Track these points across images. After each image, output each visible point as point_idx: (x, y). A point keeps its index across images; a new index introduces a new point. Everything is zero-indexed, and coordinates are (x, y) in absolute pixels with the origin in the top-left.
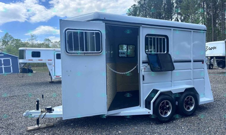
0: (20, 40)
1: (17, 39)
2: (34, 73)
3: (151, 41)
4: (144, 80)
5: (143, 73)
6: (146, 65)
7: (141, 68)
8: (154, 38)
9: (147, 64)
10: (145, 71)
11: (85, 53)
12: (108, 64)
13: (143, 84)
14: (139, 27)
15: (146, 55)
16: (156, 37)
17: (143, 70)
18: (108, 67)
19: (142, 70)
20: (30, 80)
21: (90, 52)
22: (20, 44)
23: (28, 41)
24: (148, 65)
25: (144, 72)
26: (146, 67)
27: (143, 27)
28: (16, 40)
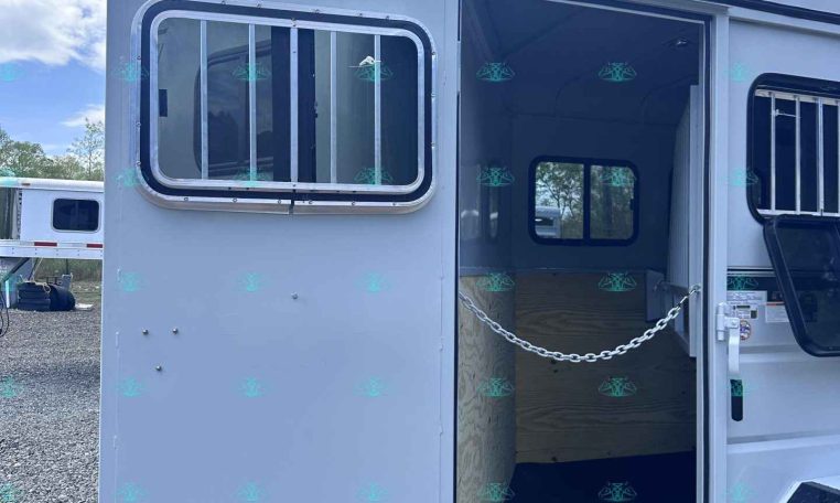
0: (35, 149)
1: (22, 142)
2: (80, 310)
3: (785, 127)
4: (737, 413)
5: (735, 360)
6: (757, 298)
7: (721, 328)
8: (809, 110)
9: (763, 294)
10: (747, 344)
11: (294, 195)
12: (471, 281)
13: (731, 441)
14: (709, 19)
15: (757, 227)
16: (822, 101)
17: (734, 340)
18: (472, 305)
19: (726, 340)
20: (47, 351)
21: (333, 187)
22: (36, 166)
23: (72, 155)
24: (764, 302)
25: (743, 350)
26: (754, 314)
27: (733, 20)
28: (18, 146)
